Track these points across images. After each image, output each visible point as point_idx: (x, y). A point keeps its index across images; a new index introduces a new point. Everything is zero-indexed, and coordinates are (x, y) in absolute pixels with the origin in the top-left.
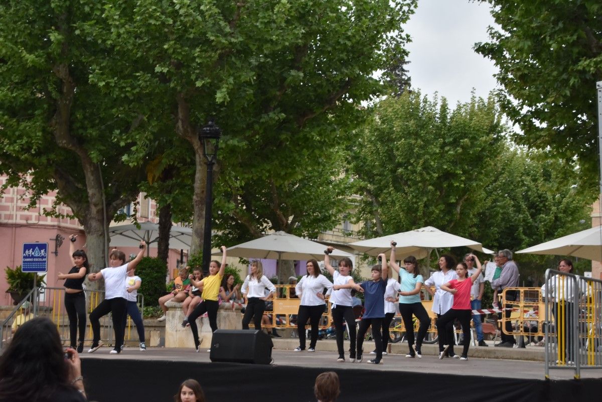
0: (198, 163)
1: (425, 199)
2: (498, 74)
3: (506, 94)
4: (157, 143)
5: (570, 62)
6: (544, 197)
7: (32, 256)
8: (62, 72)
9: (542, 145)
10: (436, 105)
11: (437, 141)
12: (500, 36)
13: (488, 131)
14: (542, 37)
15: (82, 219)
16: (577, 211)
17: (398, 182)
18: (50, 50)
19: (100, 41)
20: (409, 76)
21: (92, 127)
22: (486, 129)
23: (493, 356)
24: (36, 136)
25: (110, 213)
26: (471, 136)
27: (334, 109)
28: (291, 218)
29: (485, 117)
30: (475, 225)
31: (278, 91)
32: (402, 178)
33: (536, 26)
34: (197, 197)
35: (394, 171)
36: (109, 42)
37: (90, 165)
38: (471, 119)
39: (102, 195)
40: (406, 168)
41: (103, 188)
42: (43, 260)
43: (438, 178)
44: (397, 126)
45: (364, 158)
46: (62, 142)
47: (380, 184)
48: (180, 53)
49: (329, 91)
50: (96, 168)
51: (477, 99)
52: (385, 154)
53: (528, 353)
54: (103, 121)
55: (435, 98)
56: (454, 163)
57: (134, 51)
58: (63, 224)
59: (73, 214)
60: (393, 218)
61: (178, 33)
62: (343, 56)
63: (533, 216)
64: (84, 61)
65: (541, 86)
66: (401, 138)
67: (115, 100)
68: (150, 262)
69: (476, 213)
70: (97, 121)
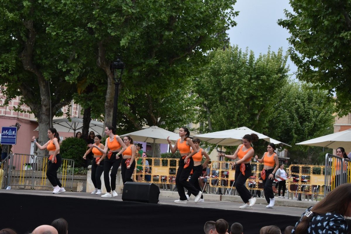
0: (109, 84)
1: (238, 111)
2: (290, 38)
3: (295, 50)
4: (84, 70)
5: (335, 33)
6: (308, 112)
7: (7, 134)
8: (29, 25)
9: (315, 81)
10: (247, 55)
11: (246, 77)
12: (292, 15)
13: (277, 72)
14: (319, 17)
15: (36, 114)
16: (327, 122)
17: (222, 100)
18: (22, 12)
19: (53, 8)
20: (228, 37)
21: (46, 59)
22: (276, 71)
23: (282, 205)
24: (12, 63)
25: (54, 111)
26: (267, 74)
27: (190, 54)
28: (159, 119)
29: (276, 63)
30: (267, 127)
31: (159, 42)
32: (225, 98)
33: (316, 10)
34: (108, 104)
35: (220, 93)
36: (59, 8)
37: (43, 82)
38: (267, 65)
39: (49, 100)
40: (228, 92)
41: (50, 96)
42: (14, 137)
43: (247, 98)
44: (224, 66)
45: (203, 85)
46: (27, 67)
47: (212, 101)
48: (102, 17)
49: (188, 44)
50: (47, 84)
51: (271, 53)
52: (216, 83)
53: (303, 204)
54: (52, 56)
55: (247, 51)
56: (257, 90)
57: (74, 15)
58: (20, 117)
59: (31, 111)
60: (218, 121)
61: (101, 5)
62: (198, 23)
63: (301, 123)
64: (43, 19)
65: (317, 46)
66: (225, 74)
67: (61, 43)
68: (77, 141)
69: (268, 120)
70: (49, 56)
